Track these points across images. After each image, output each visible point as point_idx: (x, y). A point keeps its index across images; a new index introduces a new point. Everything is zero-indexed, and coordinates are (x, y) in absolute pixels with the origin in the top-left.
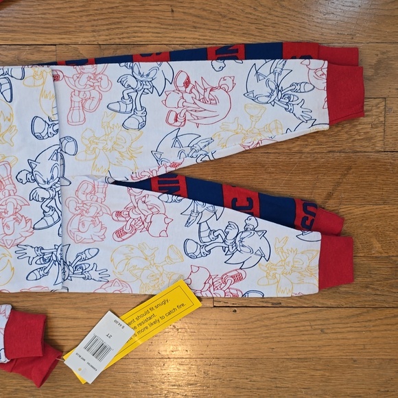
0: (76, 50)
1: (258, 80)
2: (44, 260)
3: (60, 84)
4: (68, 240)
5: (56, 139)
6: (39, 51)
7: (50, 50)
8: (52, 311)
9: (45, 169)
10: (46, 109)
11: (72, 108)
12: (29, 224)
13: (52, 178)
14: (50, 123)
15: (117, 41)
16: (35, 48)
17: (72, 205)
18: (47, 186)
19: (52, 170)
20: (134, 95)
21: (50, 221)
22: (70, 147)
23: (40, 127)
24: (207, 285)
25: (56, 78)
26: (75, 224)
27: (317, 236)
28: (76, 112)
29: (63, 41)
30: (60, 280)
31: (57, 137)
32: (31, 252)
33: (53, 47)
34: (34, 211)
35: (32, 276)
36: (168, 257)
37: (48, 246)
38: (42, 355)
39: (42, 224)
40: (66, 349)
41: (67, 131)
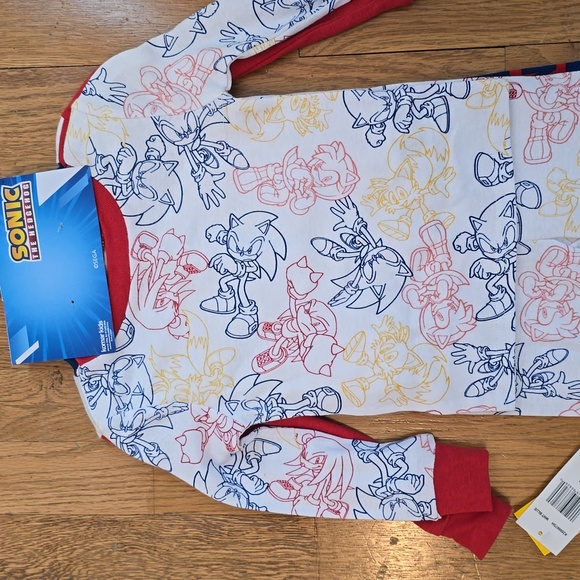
0: (536, 52)
2: (491, 366)
4: (525, 339)
5: (510, 187)
6: (479, 57)
7: (496, 54)
9: (494, 230)
10: (495, 144)
11: (531, 139)
12: (469, 313)
13: (506, 242)
14: (503, 161)
16: (473, 53)
17: (529, 283)
18: (496, 256)
19: (505, 231)
21: (499, 309)
22: (529, 197)
23: (486, 168)
26: (532, 313)
28: (537, 145)
29: (515, 41)
30: (512, 396)
31: (511, 182)
32: (472, 355)
33: (501, 51)
34: (475, 294)
35: (473, 391)
37: (497, 346)
38: (491, 510)
39: (488, 313)
41: (525, 173)
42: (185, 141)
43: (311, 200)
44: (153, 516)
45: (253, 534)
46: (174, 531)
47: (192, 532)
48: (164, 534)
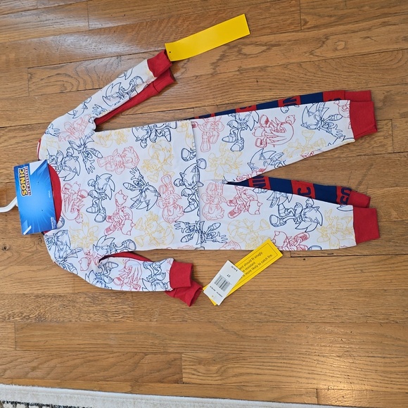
0: (205, 109)
1: (309, 116)
2: (190, 230)
3: (196, 129)
4: (204, 219)
5: (194, 161)
6: (185, 112)
8: (195, 262)
9: (189, 178)
10: (189, 144)
11: (203, 143)
12: (181, 209)
13: (193, 182)
14: (191, 151)
15: (227, 102)
16: (183, 111)
17: (205, 198)
18: (190, 187)
19: (193, 178)
20: (236, 132)
21: (193, 207)
22: (202, 165)
23: (186, 154)
24: (286, 243)
25: (193, 126)
26: (206, 209)
27: (350, 207)
28: (205, 144)
29: (197, 105)
30: (199, 242)
31: (195, 159)
32: (183, 226)
33: (192, 109)
34: (184, 202)
35: (184, 240)
36: (261, 226)
37: (192, 222)
38: (190, 286)
39: (189, 209)
40: (204, 284)
41: (200, 155)
42: (80, 149)
43: (123, 169)
44: (74, 294)
45: (110, 300)
46: (82, 299)
47: (88, 300)
48: (78, 301)
